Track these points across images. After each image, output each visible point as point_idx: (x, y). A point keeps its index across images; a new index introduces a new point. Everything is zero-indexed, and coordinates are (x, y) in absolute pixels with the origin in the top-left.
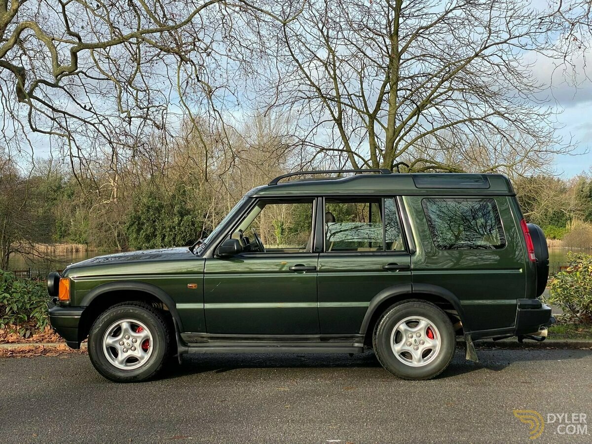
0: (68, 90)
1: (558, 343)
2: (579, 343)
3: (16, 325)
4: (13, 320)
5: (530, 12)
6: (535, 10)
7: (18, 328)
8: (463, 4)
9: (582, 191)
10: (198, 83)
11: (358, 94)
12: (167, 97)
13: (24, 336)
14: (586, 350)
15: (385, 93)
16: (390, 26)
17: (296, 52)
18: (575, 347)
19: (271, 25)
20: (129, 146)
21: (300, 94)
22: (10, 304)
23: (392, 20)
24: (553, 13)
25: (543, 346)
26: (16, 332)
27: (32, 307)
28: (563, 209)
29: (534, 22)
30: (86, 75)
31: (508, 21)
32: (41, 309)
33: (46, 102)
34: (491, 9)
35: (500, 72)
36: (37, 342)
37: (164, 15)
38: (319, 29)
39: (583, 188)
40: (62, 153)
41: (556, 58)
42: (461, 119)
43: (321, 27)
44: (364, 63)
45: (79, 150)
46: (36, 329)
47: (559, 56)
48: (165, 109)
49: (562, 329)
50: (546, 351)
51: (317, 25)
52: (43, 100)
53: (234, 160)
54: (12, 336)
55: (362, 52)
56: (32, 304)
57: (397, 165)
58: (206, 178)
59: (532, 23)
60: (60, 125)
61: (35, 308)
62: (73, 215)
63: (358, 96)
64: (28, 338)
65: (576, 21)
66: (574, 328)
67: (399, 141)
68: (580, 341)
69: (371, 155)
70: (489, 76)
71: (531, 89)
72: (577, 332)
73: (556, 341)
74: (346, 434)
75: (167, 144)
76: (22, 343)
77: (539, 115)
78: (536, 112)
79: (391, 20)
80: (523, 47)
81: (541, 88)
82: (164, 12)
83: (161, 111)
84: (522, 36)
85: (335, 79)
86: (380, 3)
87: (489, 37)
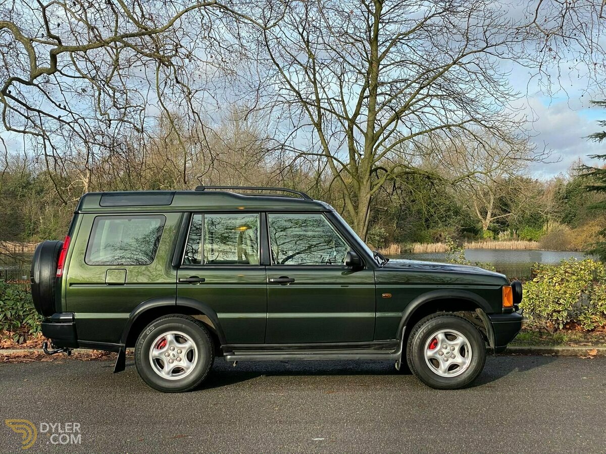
0: (42, 88)
1: (522, 350)
2: (542, 349)
3: (10, 331)
4: (7, 327)
5: (506, 21)
6: (511, 20)
7: (12, 334)
8: (442, 11)
9: (559, 193)
10: (177, 85)
11: (338, 99)
12: (145, 97)
13: (18, 342)
14: (548, 357)
15: (364, 98)
16: (370, 31)
17: (276, 55)
18: (538, 353)
19: (250, 27)
20: (105, 146)
21: (280, 99)
22: (3, 311)
23: (372, 25)
24: (529, 23)
25: (509, 352)
26: (9, 338)
27: (25, 313)
28: (541, 211)
29: (511, 31)
30: (61, 73)
31: (485, 29)
32: (34, 315)
33: (20, 99)
34: (469, 16)
35: (477, 80)
36: (30, 348)
37: (143, 15)
38: (300, 33)
39: (559, 189)
40: (36, 151)
41: (531, 68)
42: (439, 126)
43: (301, 32)
44: (344, 68)
45: (54, 150)
46: (29, 335)
47: (535, 66)
48: (143, 110)
49: (527, 336)
50: (512, 357)
51: (297, 28)
52: (16, 97)
53: (213, 162)
54: (6, 342)
55: (342, 57)
56: (24, 312)
57: (376, 170)
58: (184, 180)
59: (509, 32)
60: (34, 124)
61: (28, 315)
62: (43, 213)
63: (337, 101)
64: (21, 344)
65: (551, 32)
66: (538, 335)
67: (378, 146)
68: (542, 348)
69: (350, 159)
70: (467, 83)
71: (507, 97)
72: (541, 339)
73: (520, 348)
74: (329, 433)
75: (144, 145)
76: (16, 348)
77: (514, 123)
78: (511, 120)
79: (370, 25)
80: (500, 56)
81: (517, 96)
82: (142, 12)
83: (139, 112)
84: (498, 45)
85: (314, 83)
86: (360, 7)
87: (466, 45)
